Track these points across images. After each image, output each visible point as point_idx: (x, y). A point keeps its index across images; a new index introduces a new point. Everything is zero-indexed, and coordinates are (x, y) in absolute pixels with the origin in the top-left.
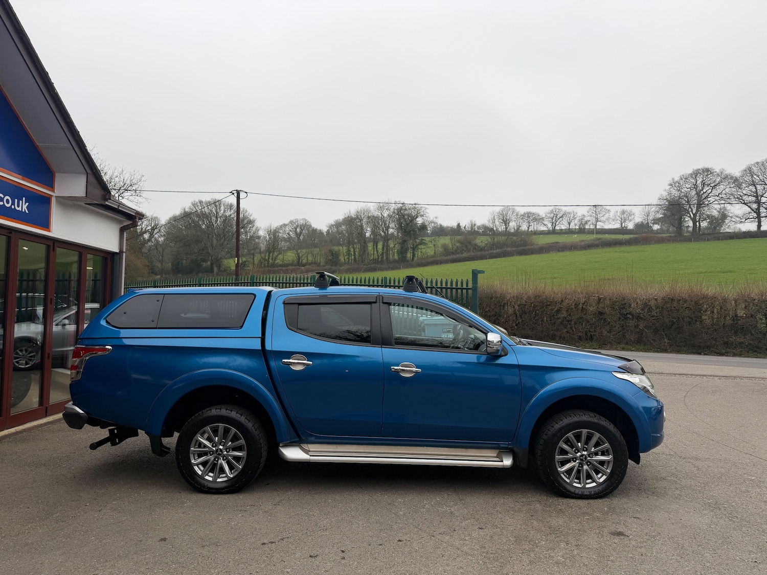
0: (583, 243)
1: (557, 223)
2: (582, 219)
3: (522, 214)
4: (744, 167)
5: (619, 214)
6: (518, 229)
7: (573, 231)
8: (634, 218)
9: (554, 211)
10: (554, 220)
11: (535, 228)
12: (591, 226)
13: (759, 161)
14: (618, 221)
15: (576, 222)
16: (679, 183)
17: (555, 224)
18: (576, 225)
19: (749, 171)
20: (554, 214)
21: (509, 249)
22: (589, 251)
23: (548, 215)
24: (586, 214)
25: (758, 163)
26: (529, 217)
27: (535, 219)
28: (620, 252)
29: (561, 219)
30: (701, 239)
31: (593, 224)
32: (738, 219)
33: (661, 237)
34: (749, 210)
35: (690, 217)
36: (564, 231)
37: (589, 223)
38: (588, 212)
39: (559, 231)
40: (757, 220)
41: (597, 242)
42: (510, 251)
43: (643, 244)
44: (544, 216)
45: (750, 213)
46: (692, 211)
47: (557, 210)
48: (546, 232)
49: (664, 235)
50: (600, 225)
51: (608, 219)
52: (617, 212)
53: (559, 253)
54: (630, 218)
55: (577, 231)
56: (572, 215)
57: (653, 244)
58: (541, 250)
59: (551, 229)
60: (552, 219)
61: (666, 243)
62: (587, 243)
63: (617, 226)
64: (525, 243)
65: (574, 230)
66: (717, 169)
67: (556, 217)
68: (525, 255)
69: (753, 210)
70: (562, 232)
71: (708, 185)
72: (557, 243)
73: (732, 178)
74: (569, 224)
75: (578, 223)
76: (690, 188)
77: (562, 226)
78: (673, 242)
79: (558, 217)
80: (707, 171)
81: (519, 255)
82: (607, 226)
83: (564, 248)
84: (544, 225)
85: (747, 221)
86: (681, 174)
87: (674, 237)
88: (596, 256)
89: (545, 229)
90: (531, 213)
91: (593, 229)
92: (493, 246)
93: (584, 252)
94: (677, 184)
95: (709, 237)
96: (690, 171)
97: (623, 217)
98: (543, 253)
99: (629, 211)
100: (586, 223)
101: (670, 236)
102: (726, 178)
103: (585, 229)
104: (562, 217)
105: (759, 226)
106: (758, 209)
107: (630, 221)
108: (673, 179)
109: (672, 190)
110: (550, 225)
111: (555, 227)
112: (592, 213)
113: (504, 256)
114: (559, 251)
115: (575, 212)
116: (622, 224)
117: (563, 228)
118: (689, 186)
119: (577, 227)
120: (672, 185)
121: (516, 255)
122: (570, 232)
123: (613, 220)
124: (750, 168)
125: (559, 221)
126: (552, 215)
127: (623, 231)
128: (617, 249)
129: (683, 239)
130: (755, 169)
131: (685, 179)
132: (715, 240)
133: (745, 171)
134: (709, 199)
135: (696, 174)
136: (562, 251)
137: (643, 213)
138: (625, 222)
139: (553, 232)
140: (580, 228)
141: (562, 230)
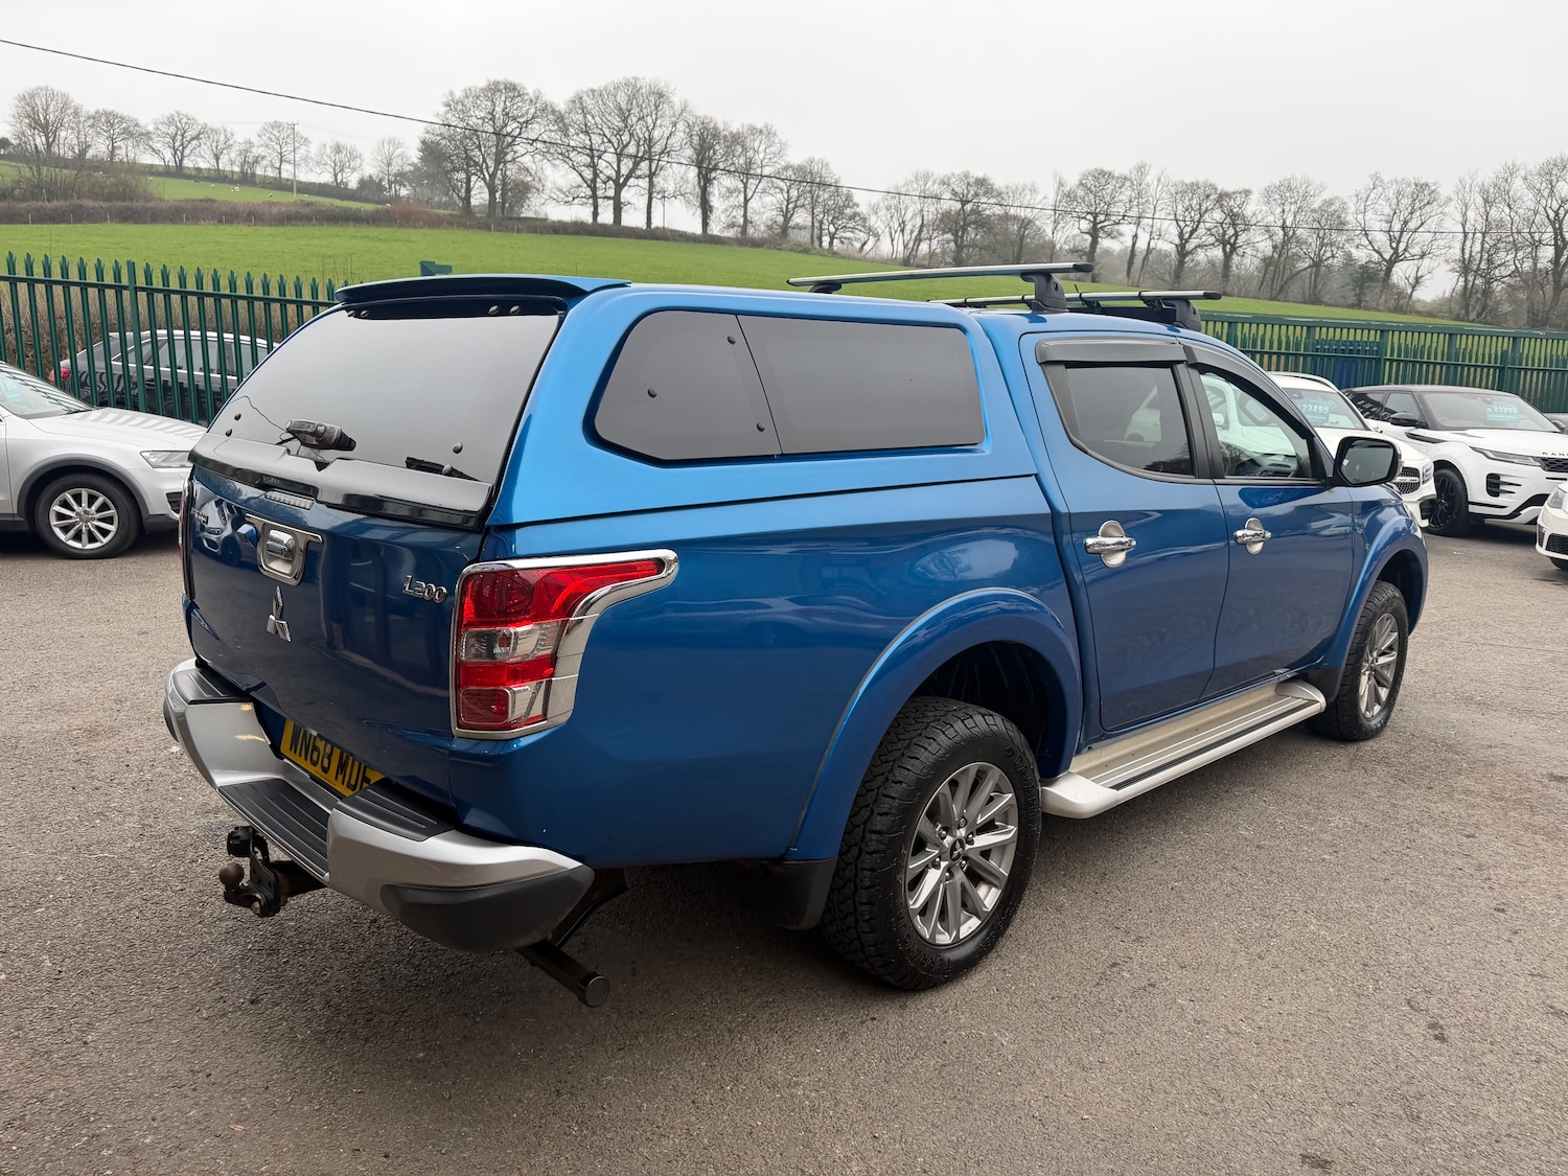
0: (275, 210)
1: (187, 152)
2: (247, 151)
3: (92, 112)
4: (570, 95)
5: (328, 151)
6: (83, 152)
7: (226, 176)
8: (361, 165)
9: (176, 119)
10: (178, 144)
11: (131, 155)
12: (269, 169)
13: (595, 87)
14: (327, 167)
15: (233, 155)
16: (463, 105)
17: (182, 153)
18: (232, 163)
19: (578, 102)
20: (178, 128)
21: (89, 203)
22: (290, 230)
23: (163, 128)
24: (255, 139)
25: (593, 91)
26: (112, 125)
27: (128, 134)
28: (362, 237)
29: (194, 142)
30: (507, 228)
31: (272, 166)
32: (562, 196)
33: (437, 215)
34: (579, 180)
35: (484, 179)
36: (206, 174)
37: (264, 162)
38: (260, 136)
39: (194, 173)
40: (591, 201)
41: (305, 211)
42: (93, 208)
43: (402, 226)
44: (151, 128)
45: (579, 186)
46: (487, 168)
47: (184, 121)
48: (161, 170)
49: (441, 212)
50: (287, 172)
51: (306, 159)
52: (325, 146)
53: (222, 227)
54: (353, 164)
55: (235, 177)
56: (222, 138)
57: (421, 228)
58: (176, 215)
59: (172, 164)
60: (174, 139)
61: (445, 228)
62: (284, 209)
63: (326, 178)
64: (127, 194)
65: (229, 175)
66: (530, 90)
67: (183, 135)
68: (136, 223)
69: (586, 182)
70: (198, 176)
71: (514, 119)
72: (213, 201)
73: (553, 112)
74: (217, 158)
75: (238, 158)
76: (483, 119)
77: (199, 159)
78: (458, 227)
79: (188, 136)
80: (512, 89)
81: (120, 222)
82: (305, 176)
83: (232, 215)
84: (154, 150)
85: (576, 200)
86: (467, 86)
87: (461, 217)
88: (316, 241)
89: (157, 161)
90: (115, 116)
91: (275, 179)
92: (36, 190)
93: (281, 229)
94: (460, 107)
95: (520, 226)
96: (483, 84)
97: (337, 160)
98: (181, 222)
99: (349, 148)
100: (256, 161)
101: (451, 215)
102: (546, 109)
103: (254, 175)
104: (197, 137)
105: (595, 214)
106: (594, 181)
107: (354, 170)
108: (452, 93)
109: (449, 116)
110: (168, 154)
111: (181, 161)
112: (270, 139)
113: (78, 221)
114: (220, 221)
115: (229, 130)
116: (336, 176)
117: (203, 165)
118: (482, 115)
119: (237, 169)
120: (449, 105)
121: (112, 221)
122: (218, 177)
123: (318, 163)
124: (581, 98)
125: (190, 147)
126: (172, 130)
127: (336, 190)
128: (351, 230)
129: (475, 223)
130: (589, 102)
131: (474, 96)
132: (529, 232)
133: (574, 102)
134: (516, 148)
135: (494, 89)
136: (227, 222)
137: (379, 158)
138: (342, 170)
139: (178, 172)
140: (242, 172)
141: (199, 170)
